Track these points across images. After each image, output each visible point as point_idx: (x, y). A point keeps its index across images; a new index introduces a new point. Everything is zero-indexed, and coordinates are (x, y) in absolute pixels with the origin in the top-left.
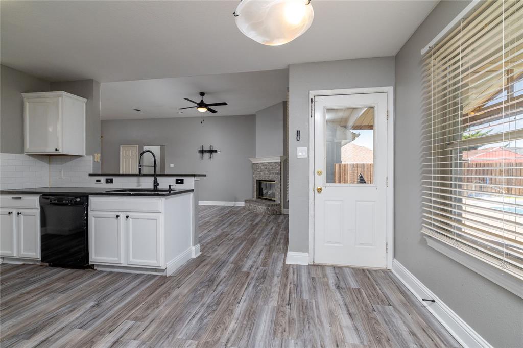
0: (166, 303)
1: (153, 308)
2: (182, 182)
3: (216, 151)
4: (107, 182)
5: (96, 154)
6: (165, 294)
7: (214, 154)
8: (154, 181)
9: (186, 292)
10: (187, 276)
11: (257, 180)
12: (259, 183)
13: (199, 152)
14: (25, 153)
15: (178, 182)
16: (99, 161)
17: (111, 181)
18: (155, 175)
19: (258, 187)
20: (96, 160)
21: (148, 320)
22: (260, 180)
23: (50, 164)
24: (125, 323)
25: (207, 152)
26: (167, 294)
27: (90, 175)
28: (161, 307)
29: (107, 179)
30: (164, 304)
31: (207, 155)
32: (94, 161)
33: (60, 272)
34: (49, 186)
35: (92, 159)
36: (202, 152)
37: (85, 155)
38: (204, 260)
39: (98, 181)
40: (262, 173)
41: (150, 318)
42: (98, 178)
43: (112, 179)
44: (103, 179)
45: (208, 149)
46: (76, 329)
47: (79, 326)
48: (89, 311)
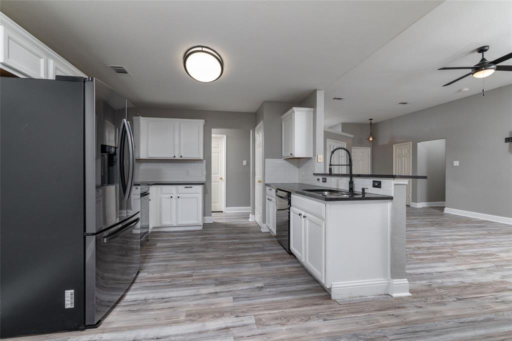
0: (294, 326)
1: (279, 322)
2: (379, 185)
5: (319, 156)
6: (305, 316)
8: (350, 182)
9: (326, 331)
10: (354, 313)
13: (508, 140)
14: (283, 158)
15: (375, 184)
16: (321, 161)
18: (351, 176)
20: (318, 161)
21: (262, 330)
24: (250, 318)
26: (306, 319)
27: (314, 174)
28: (284, 328)
29: (323, 179)
30: (290, 327)
33: (280, 250)
37: (312, 156)
38: (403, 307)
41: (265, 330)
42: (319, 177)
44: (321, 178)
46: (232, 298)
47: (235, 297)
48: (253, 290)
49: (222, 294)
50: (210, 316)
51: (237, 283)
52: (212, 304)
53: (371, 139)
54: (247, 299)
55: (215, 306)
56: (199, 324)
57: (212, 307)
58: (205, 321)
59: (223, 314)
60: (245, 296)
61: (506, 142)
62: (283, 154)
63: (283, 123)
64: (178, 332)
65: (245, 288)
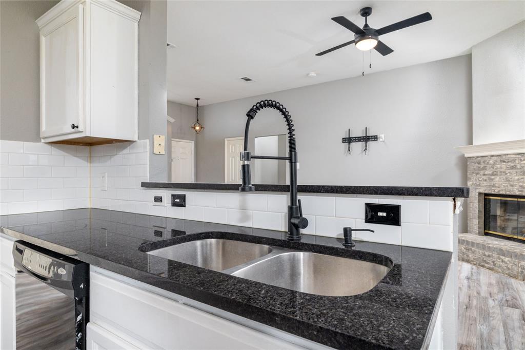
2: (392, 216)
3: (375, 138)
4: (175, 204)
5: (156, 137)
7: (371, 144)
11: (480, 194)
12: (485, 199)
13: (344, 140)
14: (43, 141)
15: (373, 214)
16: (163, 152)
17: (182, 202)
18: (293, 189)
19: (483, 210)
20: (156, 151)
22: (486, 195)
23: (90, 163)
25: (359, 139)
27: (145, 185)
29: (174, 197)
31: (357, 146)
32: (152, 153)
34: (89, 207)
35: (148, 147)
36: (349, 140)
37: (136, 139)
39: (158, 199)
40: (497, 179)
42: (158, 193)
43: (184, 197)
44: (166, 195)
45: (360, 134)
53: (197, 128)
61: (343, 142)
62: (44, 127)
63: (43, 40)
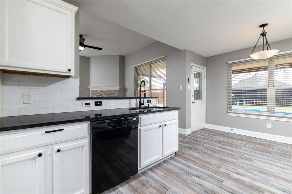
2: (150, 102)
4: (96, 105)
17: (100, 104)
23: (3, 85)
24: (222, 170)
43: (101, 102)
44: (92, 102)
46: (223, 183)
47: (220, 183)
48: (204, 179)
49: (229, 190)
50: (245, 183)
51: (209, 190)
52: (241, 188)
54: (214, 177)
55: (239, 186)
56: (254, 184)
57: (241, 186)
58: (250, 183)
59: (236, 179)
60: (213, 179)
64: (268, 186)
65: (208, 183)
